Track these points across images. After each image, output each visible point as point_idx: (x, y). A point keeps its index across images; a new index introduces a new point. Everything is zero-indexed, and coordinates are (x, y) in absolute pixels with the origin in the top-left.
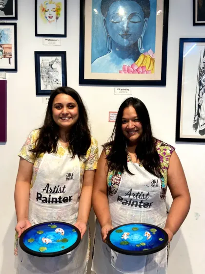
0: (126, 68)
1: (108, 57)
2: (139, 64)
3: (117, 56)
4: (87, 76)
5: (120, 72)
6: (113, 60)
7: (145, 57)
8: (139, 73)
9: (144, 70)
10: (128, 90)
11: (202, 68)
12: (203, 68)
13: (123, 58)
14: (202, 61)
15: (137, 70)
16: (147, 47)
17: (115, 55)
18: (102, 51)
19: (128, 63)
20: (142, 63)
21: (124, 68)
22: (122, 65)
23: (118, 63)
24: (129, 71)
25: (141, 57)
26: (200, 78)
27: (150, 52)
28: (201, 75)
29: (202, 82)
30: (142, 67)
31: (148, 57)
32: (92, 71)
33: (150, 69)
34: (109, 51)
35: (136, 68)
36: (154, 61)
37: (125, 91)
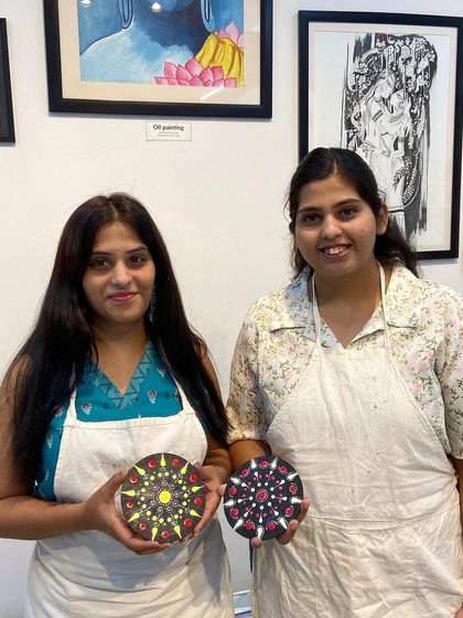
0: (174, 71)
1: (123, 39)
2: (205, 62)
3: (147, 38)
4: (70, 91)
5: (158, 81)
6: (139, 48)
7: (219, 42)
8: (205, 84)
9: (219, 77)
10: (182, 129)
11: (351, 89)
12: (354, 87)
13: (165, 44)
14: (351, 71)
15: (201, 77)
16: (224, 16)
17: (142, 35)
18: (107, 21)
19: (177, 56)
20: (212, 60)
21: (167, 71)
22: (161, 63)
23: (151, 57)
24: (180, 79)
25: (210, 43)
26: (347, 112)
27: (231, 29)
28: (349, 105)
29: (353, 120)
30: (213, 69)
31: (227, 41)
32: (83, 78)
33: (232, 75)
34: (127, 21)
35: (197, 71)
36: (241, 53)
37: (173, 131)
